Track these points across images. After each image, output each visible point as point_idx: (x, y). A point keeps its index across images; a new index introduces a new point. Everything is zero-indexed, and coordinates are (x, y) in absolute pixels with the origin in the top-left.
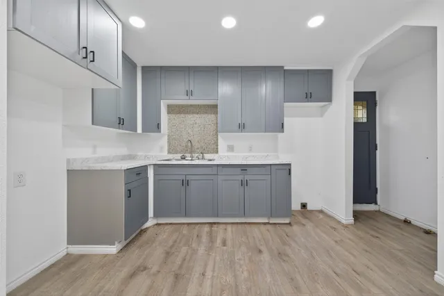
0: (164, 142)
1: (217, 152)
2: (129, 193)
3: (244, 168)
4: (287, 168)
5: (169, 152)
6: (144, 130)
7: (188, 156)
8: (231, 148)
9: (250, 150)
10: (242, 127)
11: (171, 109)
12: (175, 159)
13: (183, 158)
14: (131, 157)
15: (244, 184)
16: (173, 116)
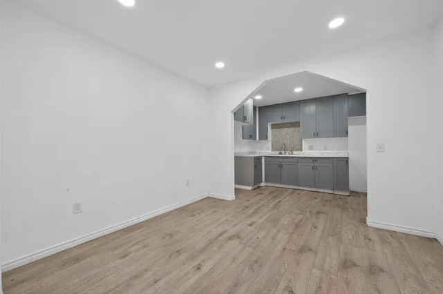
0: (270, 145)
1: (301, 150)
2: (255, 167)
3: (315, 159)
4: (346, 160)
5: (272, 150)
6: (260, 139)
7: (283, 152)
8: (311, 148)
9: (325, 149)
10: (316, 135)
11: (274, 127)
12: (276, 154)
13: (280, 154)
14: (254, 153)
15: (314, 168)
16: (274, 130)
